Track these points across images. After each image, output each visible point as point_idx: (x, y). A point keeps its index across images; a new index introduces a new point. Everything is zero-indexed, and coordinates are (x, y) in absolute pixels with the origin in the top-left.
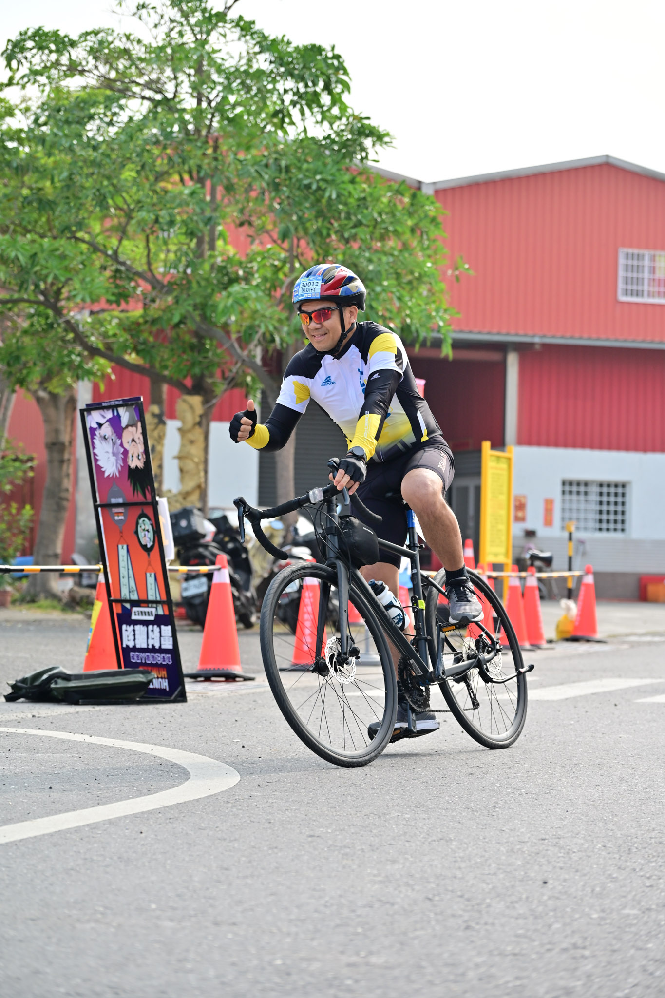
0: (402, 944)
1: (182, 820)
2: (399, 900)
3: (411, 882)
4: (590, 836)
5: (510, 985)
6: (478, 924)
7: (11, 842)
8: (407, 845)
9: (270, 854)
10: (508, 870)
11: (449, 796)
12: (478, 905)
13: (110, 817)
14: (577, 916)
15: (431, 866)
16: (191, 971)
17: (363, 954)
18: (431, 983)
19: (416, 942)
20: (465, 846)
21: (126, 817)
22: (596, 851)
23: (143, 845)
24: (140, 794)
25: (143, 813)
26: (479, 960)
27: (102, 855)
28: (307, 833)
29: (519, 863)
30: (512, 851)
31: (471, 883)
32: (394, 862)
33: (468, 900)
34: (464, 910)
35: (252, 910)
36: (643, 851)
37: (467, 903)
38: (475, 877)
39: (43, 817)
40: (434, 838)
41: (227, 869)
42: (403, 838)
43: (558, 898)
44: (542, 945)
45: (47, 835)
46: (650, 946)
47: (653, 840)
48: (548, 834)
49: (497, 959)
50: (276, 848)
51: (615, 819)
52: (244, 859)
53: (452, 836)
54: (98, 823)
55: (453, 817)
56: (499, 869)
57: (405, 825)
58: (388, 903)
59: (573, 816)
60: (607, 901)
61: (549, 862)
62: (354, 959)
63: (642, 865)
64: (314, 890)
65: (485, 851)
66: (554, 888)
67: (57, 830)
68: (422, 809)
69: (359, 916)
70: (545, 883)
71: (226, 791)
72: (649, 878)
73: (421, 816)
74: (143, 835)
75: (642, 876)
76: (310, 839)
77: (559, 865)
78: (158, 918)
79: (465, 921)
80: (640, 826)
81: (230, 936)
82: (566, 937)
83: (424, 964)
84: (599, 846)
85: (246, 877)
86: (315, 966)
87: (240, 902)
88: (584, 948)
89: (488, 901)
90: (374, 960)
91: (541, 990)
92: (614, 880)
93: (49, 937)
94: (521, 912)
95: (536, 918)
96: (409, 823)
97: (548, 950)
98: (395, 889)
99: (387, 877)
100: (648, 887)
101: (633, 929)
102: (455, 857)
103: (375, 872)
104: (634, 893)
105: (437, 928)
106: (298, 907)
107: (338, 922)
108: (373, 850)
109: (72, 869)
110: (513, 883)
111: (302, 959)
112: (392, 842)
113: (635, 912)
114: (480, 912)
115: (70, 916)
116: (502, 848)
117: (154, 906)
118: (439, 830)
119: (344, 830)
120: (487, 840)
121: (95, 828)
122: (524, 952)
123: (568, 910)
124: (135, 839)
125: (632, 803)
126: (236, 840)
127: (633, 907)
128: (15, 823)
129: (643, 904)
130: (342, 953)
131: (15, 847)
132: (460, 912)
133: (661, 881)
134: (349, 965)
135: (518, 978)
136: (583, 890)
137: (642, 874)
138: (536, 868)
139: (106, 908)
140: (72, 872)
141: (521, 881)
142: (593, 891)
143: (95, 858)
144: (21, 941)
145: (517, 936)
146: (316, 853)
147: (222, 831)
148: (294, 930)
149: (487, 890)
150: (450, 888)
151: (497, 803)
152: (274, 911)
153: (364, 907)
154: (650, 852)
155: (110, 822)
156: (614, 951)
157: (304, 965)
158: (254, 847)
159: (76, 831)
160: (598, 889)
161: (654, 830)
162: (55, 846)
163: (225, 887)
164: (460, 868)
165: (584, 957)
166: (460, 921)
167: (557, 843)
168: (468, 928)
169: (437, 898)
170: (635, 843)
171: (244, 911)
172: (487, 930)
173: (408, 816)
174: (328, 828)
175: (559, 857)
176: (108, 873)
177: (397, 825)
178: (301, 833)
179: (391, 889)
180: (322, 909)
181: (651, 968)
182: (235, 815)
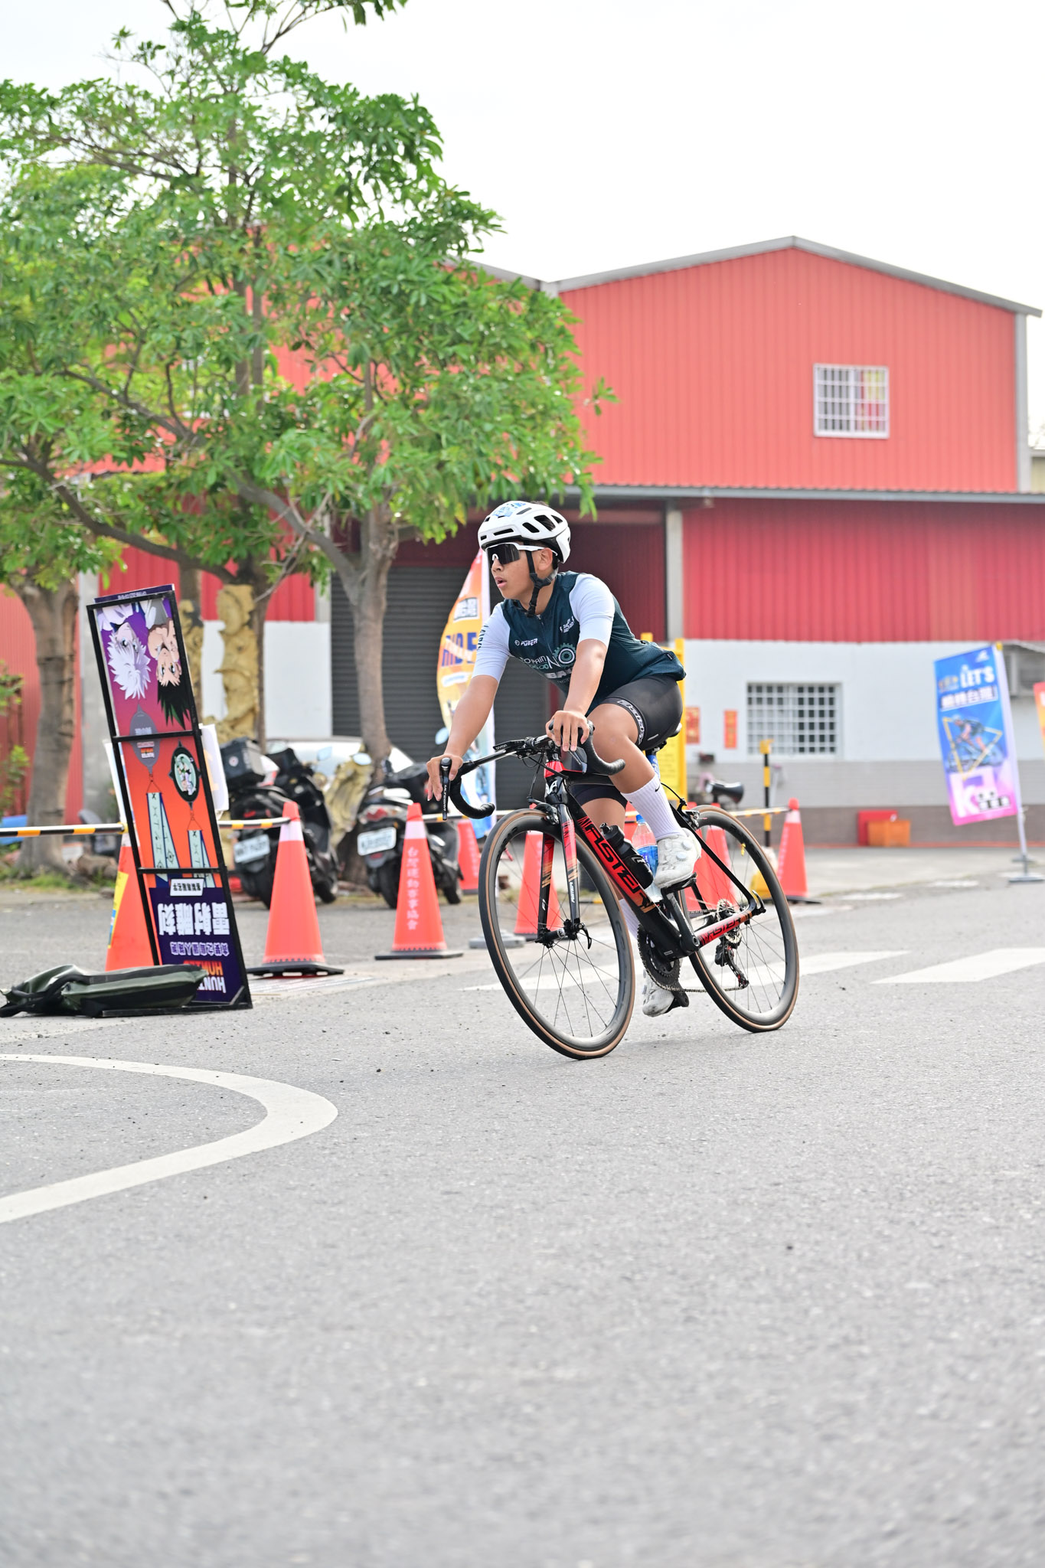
0: (597, 1347)
1: (261, 1177)
2: (584, 1282)
3: (599, 1255)
4: (842, 1176)
5: (763, 1404)
6: (702, 1312)
7: (21, 1219)
8: (585, 1200)
9: (391, 1222)
10: (733, 1231)
11: (635, 1127)
12: (698, 1284)
13: (160, 1177)
14: (843, 1295)
15: (623, 1229)
16: (295, 1402)
17: (543, 1364)
18: (648, 1406)
19: (618, 1344)
20: (668, 1198)
21: (181, 1175)
22: (854, 1198)
23: (210, 1215)
24: (198, 1141)
25: (205, 1169)
26: (713, 1367)
27: (152, 1233)
28: (442, 1189)
29: (748, 1220)
30: (735, 1202)
31: (683, 1252)
32: (570, 1225)
33: (684, 1277)
34: (681, 1294)
35: (375, 1305)
36: (921, 1196)
37: (682, 1282)
38: (688, 1244)
39: (63, 1180)
40: (622, 1188)
41: (333, 1246)
42: (577, 1190)
43: (811, 1270)
44: (799, 1341)
45: (71, 1206)
46: (954, 1335)
47: (932, 1179)
48: (782, 1177)
49: (738, 1364)
50: (399, 1212)
51: (874, 1151)
52: (355, 1230)
53: (647, 1184)
54: (142, 1186)
55: (645, 1157)
56: (721, 1230)
57: (578, 1171)
58: (569, 1286)
59: (813, 1148)
60: (882, 1271)
61: (790, 1217)
62: (531, 1373)
63: (923, 1215)
64: (460, 1271)
65: (697, 1204)
66: (803, 1255)
67: (85, 1198)
68: (598, 1147)
69: (529, 1308)
70: (790, 1248)
71: (319, 1132)
73: (599, 1157)
74: (208, 1201)
75: (925, 1232)
76: (446, 1197)
77: (805, 1221)
78: (241, 1322)
79: (685, 1310)
80: (910, 1160)
81: (347, 1346)
82: (832, 1326)
83: (633, 1376)
84: (857, 1191)
85: (360, 1257)
86: (475, 1387)
87: (355, 1295)
88: (861, 1342)
89: (712, 1278)
90: (560, 1373)
91: (809, 1410)
92: (888, 1239)
93: (86, 1359)
94: (762, 1292)
96: (583, 1168)
97: (811, 1348)
98: (577, 1266)
99: (562, 1248)
100: (936, 1248)
101: (926, 1312)
102: (656, 1215)
103: (544, 1241)
104: (918, 1258)
105: (646, 1321)
106: (440, 1298)
107: (501, 1318)
108: (537, 1210)
109: (110, 1255)
110: (743, 1250)
111: (457, 1377)
112: (564, 1196)
113: (923, 1285)
114: (702, 1294)
115: (113, 1325)
116: (720, 1200)
117: (233, 1306)
118: (627, 1176)
119: (491, 1182)
120: (697, 1188)
121: (138, 1194)
122: (775, 1352)
123: (829, 1286)
124: (197, 1207)
125: (893, 1126)
126: (340, 1202)
127: (920, 1279)
128: (26, 1190)
129: (934, 1273)
130: (513, 1364)
131: (26, 1227)
132: (675, 1297)
133: (953, 1238)
134: (526, 1383)
135: (772, 1392)
136: (845, 1256)
137: (924, 1228)
138: (773, 1226)
139: (164, 1311)
140: (111, 1260)
141: (755, 1246)
142: (859, 1257)
143: (142, 1237)
144: (44, 1366)
145: (763, 1328)
146: (457, 1216)
147: (320, 1191)
148: (439, 1333)
149: (708, 1262)
150: (655, 1261)
151: (703, 1134)
152: (408, 1305)
153: (537, 1293)
154: (931, 1196)
155: (160, 1183)
156: (904, 1346)
157: (460, 1386)
158: (368, 1212)
159: (111, 1199)
160: (866, 1254)
161: (930, 1164)
162: (83, 1222)
163: (332, 1273)
164: (665, 1232)
165: (861, 1356)
166: (677, 1310)
167: (797, 1188)
168: (689, 1319)
169: (638, 1277)
170: (907, 1184)
171: (363, 1307)
172: (717, 1322)
173: (581, 1158)
174: (469, 1179)
175: (803, 1209)
176: (162, 1259)
177: (567, 1172)
178: (432, 1188)
179: (571, 1267)
180: (476, 1300)
181: (962, 1369)
182: (336, 1167)
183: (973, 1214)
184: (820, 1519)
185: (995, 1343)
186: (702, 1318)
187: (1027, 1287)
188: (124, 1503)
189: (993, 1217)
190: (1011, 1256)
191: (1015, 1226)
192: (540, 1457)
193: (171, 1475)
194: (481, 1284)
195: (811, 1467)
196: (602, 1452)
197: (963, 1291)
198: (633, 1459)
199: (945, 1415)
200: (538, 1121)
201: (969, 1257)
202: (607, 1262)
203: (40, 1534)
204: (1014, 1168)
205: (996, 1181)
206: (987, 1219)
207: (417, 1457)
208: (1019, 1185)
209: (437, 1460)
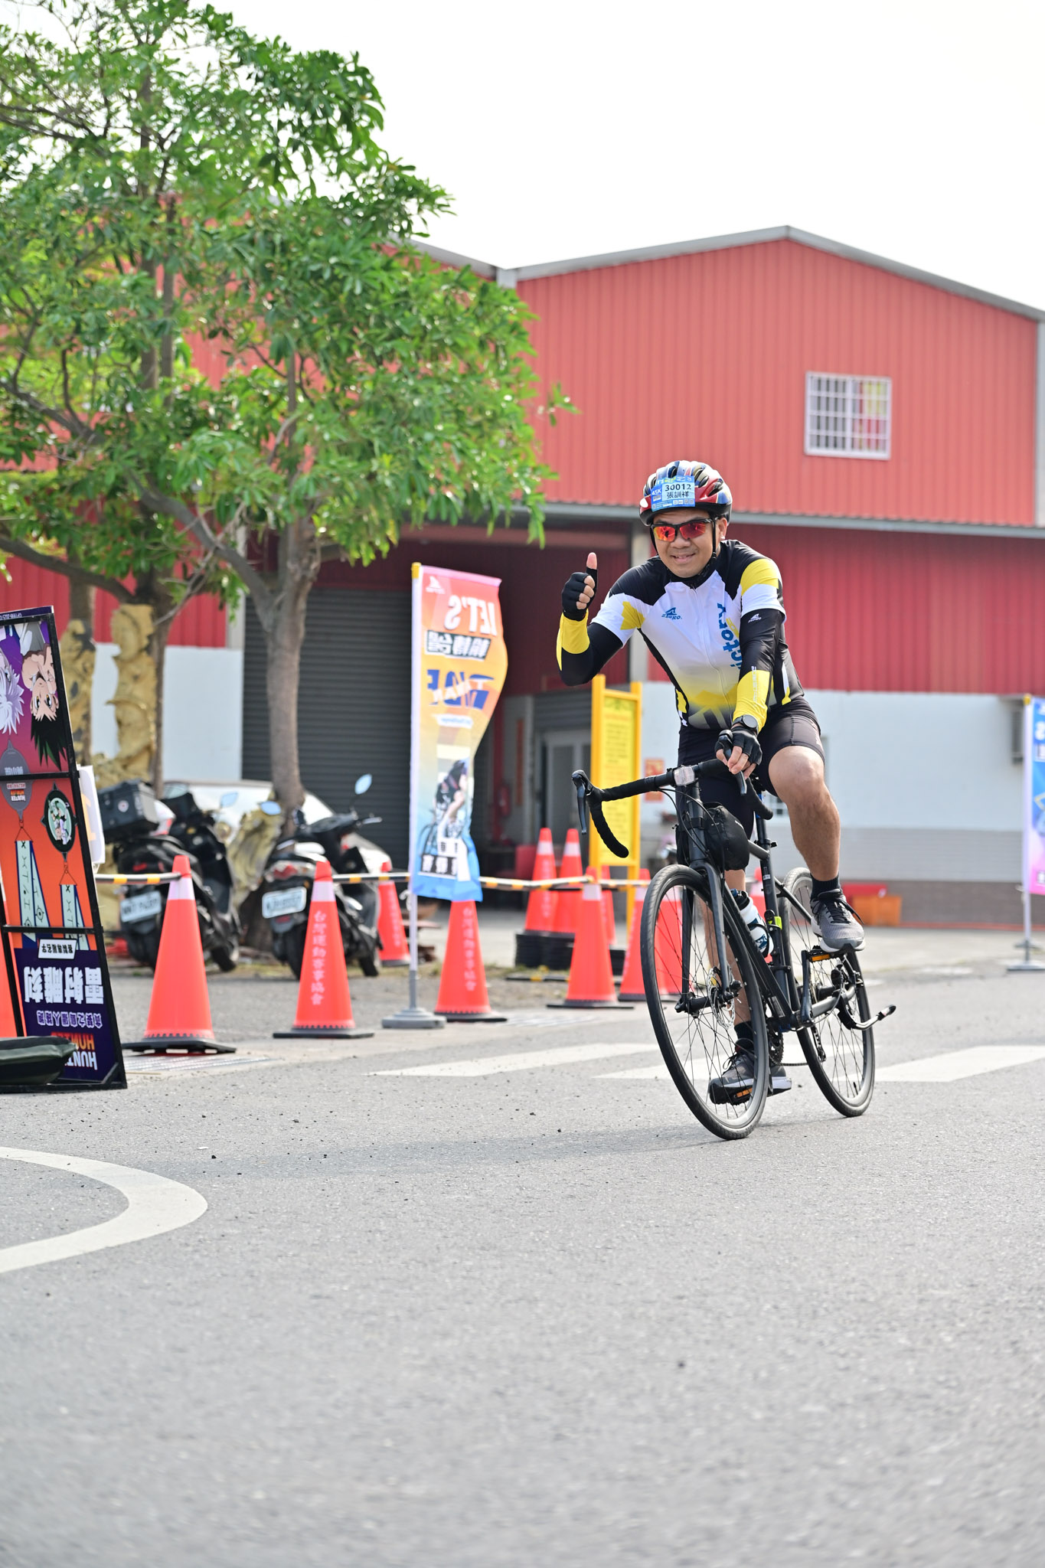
0: (454, 1464)
1: (113, 1274)
2: (451, 1395)
3: (472, 1367)
4: (754, 1291)
5: (623, 1526)
6: (574, 1431)
8: (467, 1308)
9: (251, 1326)
10: (624, 1346)
11: (535, 1232)
12: (576, 1401)
14: (729, 1416)
15: (504, 1341)
16: (121, 1511)
17: (392, 1480)
18: (498, 1525)
19: (477, 1461)
20: (558, 1309)
21: (24, 1270)
22: (762, 1314)
23: (50, 1314)
24: (48, 1233)
25: (52, 1263)
26: (574, 1487)
28: (311, 1292)
29: (642, 1334)
30: (632, 1316)
31: (565, 1367)
32: (446, 1335)
33: (561, 1393)
34: (554, 1410)
35: (220, 1414)
36: (836, 1314)
37: (558, 1398)
38: (573, 1358)
40: (510, 1297)
41: (182, 1350)
42: (461, 1297)
43: (700, 1389)
44: (674, 1463)
46: (842, 1461)
47: (852, 1297)
48: (688, 1289)
49: (603, 1485)
50: (261, 1315)
51: (794, 1264)
52: (208, 1334)
53: (537, 1294)
55: (541, 1264)
56: (610, 1345)
57: (464, 1278)
58: (434, 1400)
59: (729, 1260)
60: (778, 1393)
61: (688, 1333)
62: (378, 1489)
63: (834, 1335)
64: (319, 1381)
65: (590, 1317)
66: (695, 1373)
68: (491, 1252)
69: (388, 1421)
70: (681, 1365)
71: (184, 1228)
72: (843, 1356)
73: (490, 1263)
74: (51, 1298)
75: (832, 1353)
76: (314, 1301)
77: (703, 1337)
78: (71, 1428)
79: (555, 1427)
80: (832, 1275)
81: (184, 1455)
82: (712, 1449)
83: (488, 1495)
84: (768, 1306)
85: (212, 1362)
86: (316, 1501)
87: (201, 1402)
88: (739, 1466)
89: (591, 1395)
90: (410, 1489)
91: (670, 1534)
92: (790, 1359)
94: (643, 1411)
95: (665, 1420)
96: (471, 1274)
97: (684, 1471)
98: (447, 1379)
99: (434, 1359)
100: (841, 1370)
101: (817, 1436)
102: (542, 1327)
103: (416, 1352)
104: (819, 1380)
105: (512, 1438)
106: (293, 1408)
107: (355, 1430)
108: (413, 1318)
110: (631, 1366)
111: (297, 1490)
112: (444, 1304)
113: (819, 1409)
114: (578, 1412)
116: (616, 1313)
117: (64, 1410)
118: (518, 1285)
119: (368, 1286)
122: (645, 1474)
123: (717, 1407)
124: (38, 1305)
125: (821, 1239)
126: (197, 1304)
127: (817, 1402)
129: (833, 1396)
130: (360, 1479)
132: (548, 1414)
133: (862, 1360)
134: (372, 1499)
135: (635, 1515)
136: (740, 1376)
137: (832, 1348)
138: (668, 1342)
141: (644, 1362)
142: (756, 1376)
145: (636, 1449)
146: (324, 1322)
147: (176, 1291)
148: (285, 1444)
149: (590, 1378)
150: (533, 1376)
151: (610, 1241)
152: (255, 1415)
153: (397, 1406)
154: (847, 1315)
156: (785, 1471)
157: (299, 1499)
158: (226, 1315)
160: (763, 1374)
161: (854, 1280)
163: (178, 1379)
164: (549, 1345)
165: (738, 1481)
166: (547, 1427)
167: (702, 1302)
168: (559, 1437)
169: (511, 1392)
170: (823, 1301)
171: (207, 1416)
172: (588, 1441)
173: (470, 1263)
174: (343, 1283)
175: (704, 1325)
177: (452, 1278)
178: (300, 1292)
179: (440, 1379)
180: (331, 1411)
181: (842, 1496)
182: (198, 1265)
183: (889, 1334)
185: (884, 1470)
186: (574, 1436)
187: (931, 1413)
189: (910, 1339)
190: (921, 1381)
191: (932, 1349)
194: (338, 1395)
197: (861, 1416)
199: (815, 1543)
200: (428, 1222)
201: (875, 1380)
204: (944, 1287)
205: (921, 1301)
206: (903, 1341)
208: (945, 1305)
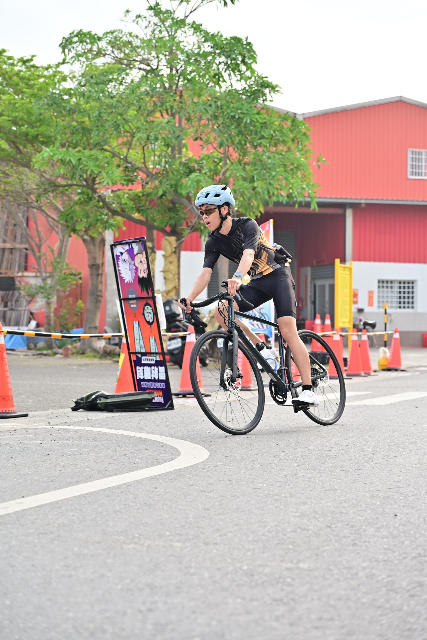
0: (317, 555)
1: (179, 480)
2: (311, 527)
3: (317, 516)
4: (417, 486)
5: (385, 580)
6: (360, 542)
7: (81, 495)
8: (311, 493)
9: (232, 500)
10: (372, 508)
11: (332, 463)
12: (358, 529)
13: (137, 479)
14: (418, 536)
15: (327, 506)
16: (194, 574)
17: (295, 562)
18: (338, 580)
19: (325, 554)
20: (345, 493)
21: (146, 478)
23: (158, 495)
24: (153, 465)
25: (156, 476)
26: (365, 565)
27: (135, 502)
28: (252, 487)
29: (378, 503)
30: (373, 496)
31: (352, 516)
32: (305, 504)
33: (352, 527)
34: (351, 534)
35: (226, 535)
37: (351, 529)
38: (354, 513)
40: (326, 489)
42: (308, 489)
43: (404, 525)
44: (400, 555)
45: (102, 490)
48: (392, 485)
49: (375, 564)
50: (235, 496)
52: (217, 503)
53: (336, 487)
54: (130, 482)
55: (335, 476)
56: (367, 507)
57: (308, 481)
58: (305, 529)
59: (405, 474)
61: (396, 503)
62: (290, 565)
64: (260, 522)
66: (401, 519)
67: (107, 487)
68: (316, 471)
69: (289, 538)
70: (396, 516)
71: (202, 462)
73: (317, 475)
74: (157, 489)
76: (254, 490)
77: (402, 504)
78: (171, 540)
79: (353, 540)
81: (215, 551)
82: (413, 549)
83: (332, 567)
84: (423, 492)
85: (220, 514)
86: (267, 570)
87: (218, 530)
88: (425, 556)
89: (364, 527)
90: (301, 565)
91: (405, 584)
93: (109, 554)
94: (384, 534)
95: (394, 537)
96: (310, 480)
97: (405, 558)
98: (308, 521)
99: (302, 513)
102: (340, 500)
103: (295, 510)
105: (336, 545)
106: (252, 533)
107: (277, 542)
108: (292, 497)
109: (118, 511)
110: (376, 516)
111: (259, 566)
112: (302, 491)
114: (360, 534)
115: (119, 540)
116: (367, 495)
117: (168, 533)
118: (328, 484)
119: (273, 484)
120: (357, 489)
121: (129, 486)
122: (390, 559)
123: (412, 532)
124: (153, 492)
126: (211, 491)
128: (83, 483)
130: (282, 561)
131: (84, 498)
132: (349, 535)
134: (289, 569)
135: (389, 576)
136: (419, 520)
138: (389, 506)
139: (140, 535)
140: (118, 513)
141: (381, 514)
142: (424, 520)
143: (131, 504)
144: (92, 556)
145: (385, 549)
146: (259, 499)
147: (203, 486)
148: (252, 547)
149: (362, 521)
150: (340, 520)
151: (359, 467)
152: (239, 535)
153: (292, 532)
155: (138, 482)
157: (261, 569)
158: (222, 496)
159: (118, 487)
162: (107, 497)
164: (344, 507)
165: (426, 562)
166: (349, 540)
167: (398, 491)
168: (354, 544)
169: (333, 526)
171: (221, 536)
172: (366, 546)
173: (309, 475)
174: (263, 483)
175: (401, 499)
176: (139, 513)
177: (304, 481)
178: (248, 487)
179: (305, 521)
180: (267, 534)
182: (209, 477)
184: (409, 630)
186: (360, 544)
188: (125, 614)
192: (294, 600)
193: (144, 603)
194: (269, 527)
195: (405, 608)
196: (319, 599)
198: (332, 602)
200: (291, 460)
202: (321, 520)
203: (91, 626)
207: (244, 599)
209: (252, 600)
